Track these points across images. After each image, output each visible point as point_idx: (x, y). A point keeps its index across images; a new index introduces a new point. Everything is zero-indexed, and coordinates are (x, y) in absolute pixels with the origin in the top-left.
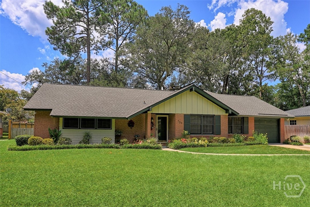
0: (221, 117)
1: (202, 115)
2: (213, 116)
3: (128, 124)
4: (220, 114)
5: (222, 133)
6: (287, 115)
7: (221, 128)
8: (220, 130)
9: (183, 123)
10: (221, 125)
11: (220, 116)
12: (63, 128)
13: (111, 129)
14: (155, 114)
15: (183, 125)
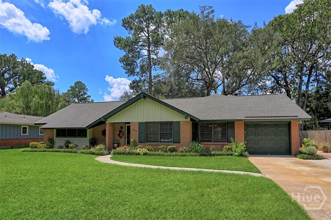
0: (181, 123)
1: (159, 122)
2: (171, 123)
3: (102, 133)
4: (179, 121)
5: (181, 141)
6: (297, 116)
7: (181, 136)
8: (180, 139)
9: (138, 131)
10: (181, 133)
11: (179, 122)
12: (56, 137)
13: (87, 137)
14: (125, 123)
15: (138, 133)
